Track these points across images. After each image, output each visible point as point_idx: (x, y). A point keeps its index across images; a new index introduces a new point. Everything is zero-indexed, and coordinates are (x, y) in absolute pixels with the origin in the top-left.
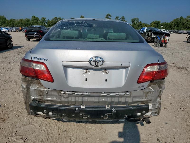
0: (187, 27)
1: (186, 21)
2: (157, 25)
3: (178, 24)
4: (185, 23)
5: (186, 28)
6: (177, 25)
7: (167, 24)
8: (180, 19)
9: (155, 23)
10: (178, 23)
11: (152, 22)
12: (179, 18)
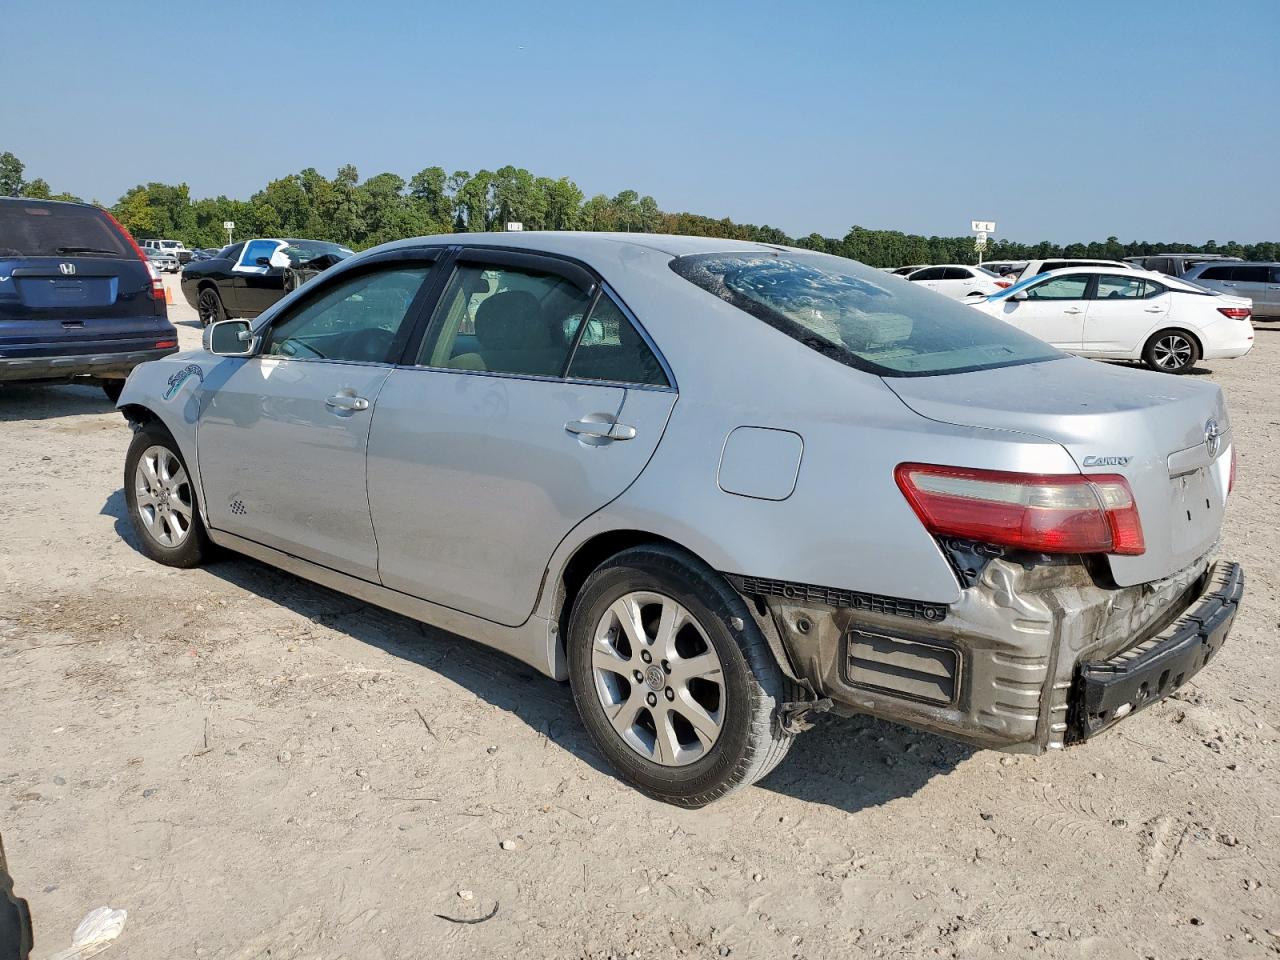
0: (349, 234)
1: (341, 197)
2: (171, 211)
3: (299, 212)
4: (336, 209)
5: (346, 238)
6: (297, 220)
7: (237, 210)
8: (304, 185)
9: (153, 201)
10: (296, 203)
11: (131, 193)
12: (298, 178)
